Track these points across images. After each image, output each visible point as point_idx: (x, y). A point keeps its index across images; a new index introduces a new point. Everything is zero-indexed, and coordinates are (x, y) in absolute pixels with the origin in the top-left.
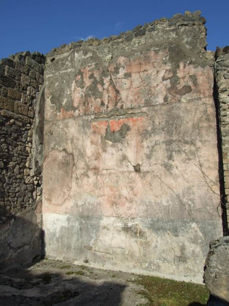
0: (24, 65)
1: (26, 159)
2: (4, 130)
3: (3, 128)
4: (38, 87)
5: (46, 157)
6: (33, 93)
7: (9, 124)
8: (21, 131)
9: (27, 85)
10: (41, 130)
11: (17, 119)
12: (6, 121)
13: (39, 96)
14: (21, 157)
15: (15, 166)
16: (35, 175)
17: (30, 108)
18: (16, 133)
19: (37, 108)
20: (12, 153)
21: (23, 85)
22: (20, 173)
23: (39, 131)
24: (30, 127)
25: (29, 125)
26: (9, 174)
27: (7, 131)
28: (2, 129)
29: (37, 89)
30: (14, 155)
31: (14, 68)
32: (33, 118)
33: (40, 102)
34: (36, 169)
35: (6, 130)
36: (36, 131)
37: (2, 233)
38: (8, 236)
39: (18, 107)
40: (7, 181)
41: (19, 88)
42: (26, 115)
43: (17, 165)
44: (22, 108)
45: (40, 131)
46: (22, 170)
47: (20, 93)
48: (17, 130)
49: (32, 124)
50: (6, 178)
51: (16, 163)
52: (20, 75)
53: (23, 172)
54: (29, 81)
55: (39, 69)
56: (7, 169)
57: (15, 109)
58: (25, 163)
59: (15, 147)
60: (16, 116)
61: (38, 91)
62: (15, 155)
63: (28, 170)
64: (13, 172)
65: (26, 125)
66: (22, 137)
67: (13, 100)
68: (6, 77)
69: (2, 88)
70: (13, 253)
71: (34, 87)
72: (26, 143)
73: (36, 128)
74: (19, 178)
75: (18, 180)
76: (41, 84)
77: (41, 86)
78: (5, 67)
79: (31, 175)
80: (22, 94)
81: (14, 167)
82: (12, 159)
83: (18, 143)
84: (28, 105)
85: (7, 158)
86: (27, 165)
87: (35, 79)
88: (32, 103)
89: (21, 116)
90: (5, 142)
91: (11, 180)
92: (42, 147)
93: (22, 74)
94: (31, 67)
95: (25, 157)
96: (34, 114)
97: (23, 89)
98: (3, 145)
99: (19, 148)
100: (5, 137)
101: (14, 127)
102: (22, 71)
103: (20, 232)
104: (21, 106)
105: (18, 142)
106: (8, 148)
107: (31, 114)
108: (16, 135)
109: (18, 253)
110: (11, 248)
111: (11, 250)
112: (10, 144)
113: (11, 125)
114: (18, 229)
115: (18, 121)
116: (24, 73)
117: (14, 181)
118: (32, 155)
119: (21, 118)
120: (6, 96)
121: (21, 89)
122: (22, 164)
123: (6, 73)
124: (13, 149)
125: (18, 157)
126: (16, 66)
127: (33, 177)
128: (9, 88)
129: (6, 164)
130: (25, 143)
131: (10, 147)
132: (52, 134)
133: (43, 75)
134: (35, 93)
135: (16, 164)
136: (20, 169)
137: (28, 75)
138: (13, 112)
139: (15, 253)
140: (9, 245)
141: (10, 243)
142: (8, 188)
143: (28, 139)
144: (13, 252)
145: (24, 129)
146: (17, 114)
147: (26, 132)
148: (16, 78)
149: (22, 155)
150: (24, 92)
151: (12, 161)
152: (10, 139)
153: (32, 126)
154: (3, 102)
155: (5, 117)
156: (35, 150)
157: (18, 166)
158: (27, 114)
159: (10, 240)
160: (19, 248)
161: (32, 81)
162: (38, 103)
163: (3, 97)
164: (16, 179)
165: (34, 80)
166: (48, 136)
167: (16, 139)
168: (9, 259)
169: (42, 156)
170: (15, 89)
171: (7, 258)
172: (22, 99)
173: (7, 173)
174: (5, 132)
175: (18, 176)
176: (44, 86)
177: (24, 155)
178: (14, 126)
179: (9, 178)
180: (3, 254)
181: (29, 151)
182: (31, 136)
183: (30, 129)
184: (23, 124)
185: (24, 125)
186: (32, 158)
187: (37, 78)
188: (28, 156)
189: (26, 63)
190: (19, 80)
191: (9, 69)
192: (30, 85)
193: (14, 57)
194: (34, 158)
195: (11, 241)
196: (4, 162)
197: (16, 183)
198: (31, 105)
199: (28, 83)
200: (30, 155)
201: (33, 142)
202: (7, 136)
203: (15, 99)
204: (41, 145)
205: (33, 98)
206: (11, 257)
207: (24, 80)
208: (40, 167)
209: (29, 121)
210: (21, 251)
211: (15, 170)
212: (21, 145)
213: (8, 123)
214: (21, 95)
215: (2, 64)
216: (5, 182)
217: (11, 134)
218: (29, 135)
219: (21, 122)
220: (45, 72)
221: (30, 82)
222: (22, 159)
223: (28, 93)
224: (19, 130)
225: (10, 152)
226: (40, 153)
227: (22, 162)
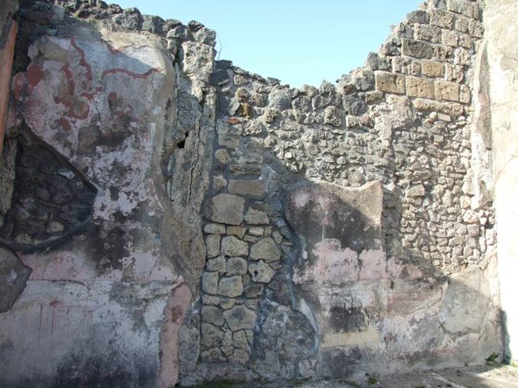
0: (444, 14)
1: (462, 179)
2: (420, 133)
3: (420, 129)
4: (473, 45)
5: (499, 173)
6: (466, 57)
7: (429, 122)
8: (449, 130)
9: (454, 47)
10: (486, 124)
11: (440, 111)
12: (423, 117)
13: (476, 62)
14: (452, 175)
15: (444, 192)
16: (482, 208)
17: (462, 87)
18: (440, 134)
19: (475, 84)
20: (436, 170)
21: (446, 49)
22: (453, 204)
23: (481, 125)
24: (465, 120)
25: (462, 118)
26: (434, 205)
27: (426, 134)
28: (418, 131)
29: (472, 49)
30: (440, 173)
31: (428, 23)
32: (469, 104)
33: (481, 71)
34: (482, 196)
35: (424, 132)
36: (477, 125)
37: (430, 305)
38: (439, 311)
39: (441, 89)
40: (432, 217)
41: (440, 55)
42: (455, 101)
43: (447, 191)
44: (448, 90)
45: (485, 126)
46: (456, 199)
47: (442, 65)
48: (442, 130)
49: (469, 115)
50: (431, 213)
51: (445, 186)
52: (440, 33)
53: (459, 203)
54: (457, 38)
55: (473, 11)
56: (431, 198)
57: (436, 93)
58: (461, 186)
59: (441, 159)
60: (438, 104)
61: (474, 53)
62: (443, 173)
63: (467, 198)
64: (441, 203)
65: (457, 118)
66: (452, 141)
67: (431, 80)
68: (416, 43)
69: (413, 62)
70: (450, 342)
71: (466, 48)
72: (460, 150)
73: (475, 121)
74: (453, 213)
75: (451, 216)
76: (479, 38)
77: (478, 42)
78: (413, 26)
79: (473, 208)
80: (446, 65)
81: (442, 194)
82: (437, 180)
83: (445, 152)
84: (458, 81)
85: (430, 179)
86: (465, 189)
87: (467, 32)
88: (464, 77)
89: (446, 103)
90: (424, 151)
91: (439, 216)
92: (490, 156)
93: (443, 30)
94: (457, 13)
95: (460, 176)
96: (471, 96)
97: (447, 56)
98: (422, 157)
99: (448, 160)
100: (423, 144)
101: (437, 125)
102: (441, 25)
103: (459, 307)
104: (445, 87)
105: (446, 149)
106: (429, 163)
107: (465, 98)
108: (441, 139)
109: (459, 343)
110: (445, 331)
111: (447, 335)
112: (432, 156)
113: (432, 123)
114: (456, 301)
115: (443, 113)
116: (447, 28)
117: (444, 218)
118: (471, 171)
119: (447, 108)
120: (419, 74)
121: (443, 58)
122: (456, 187)
123: (416, 37)
124: (438, 164)
125: (448, 177)
126: (431, 19)
127: (477, 210)
128: (423, 60)
129: (428, 189)
130: (457, 150)
131: (433, 159)
132: (509, 128)
133: (481, 21)
134: (469, 59)
135: (445, 189)
136: (453, 196)
137: (453, 28)
138: (433, 99)
139: (453, 342)
140: (442, 326)
141: (443, 322)
142: (435, 229)
143: (464, 144)
144: (450, 339)
145: (454, 126)
146: (440, 101)
147: (459, 131)
148: (433, 40)
149: (454, 172)
150: (449, 60)
151: (437, 183)
152: (431, 147)
153: (469, 119)
154: (416, 86)
155: (420, 110)
156: (478, 161)
157: (448, 193)
158: (457, 100)
159: (443, 317)
160: (460, 334)
161: (461, 37)
162: (477, 74)
163: (415, 78)
164: (447, 214)
165: (466, 35)
166: (502, 132)
167: (442, 145)
168: (444, 351)
169: (491, 172)
170: (433, 59)
171: (440, 348)
172: (446, 75)
173: (431, 204)
174: (422, 135)
175: (450, 210)
176: (484, 41)
177: (459, 173)
178: (436, 123)
179: (436, 212)
180: (433, 339)
181: (466, 166)
182: (468, 138)
183: (466, 124)
184: (451, 118)
185: (454, 119)
186: (473, 175)
187: (470, 29)
188: (465, 173)
189: (449, 9)
190: (438, 42)
191: (419, 27)
192: (459, 46)
193: (426, 4)
194: (476, 177)
195: (444, 319)
196: (425, 186)
197: (447, 221)
198: (463, 82)
199: (454, 43)
200: (468, 171)
201: (473, 148)
202: (426, 142)
203: (434, 77)
204: (488, 152)
205: (465, 68)
206: (446, 347)
207: (447, 39)
208: (489, 192)
209: (461, 111)
210: (463, 341)
211: (444, 199)
212: (451, 155)
213: (427, 120)
214: (444, 67)
215: (408, 24)
216: (429, 220)
217: (432, 138)
218: (464, 135)
219: (447, 114)
220: (484, 14)
221: (458, 41)
222: (455, 179)
223: (456, 60)
224: (446, 130)
225: (434, 168)
226: (488, 166)
227: (454, 184)
